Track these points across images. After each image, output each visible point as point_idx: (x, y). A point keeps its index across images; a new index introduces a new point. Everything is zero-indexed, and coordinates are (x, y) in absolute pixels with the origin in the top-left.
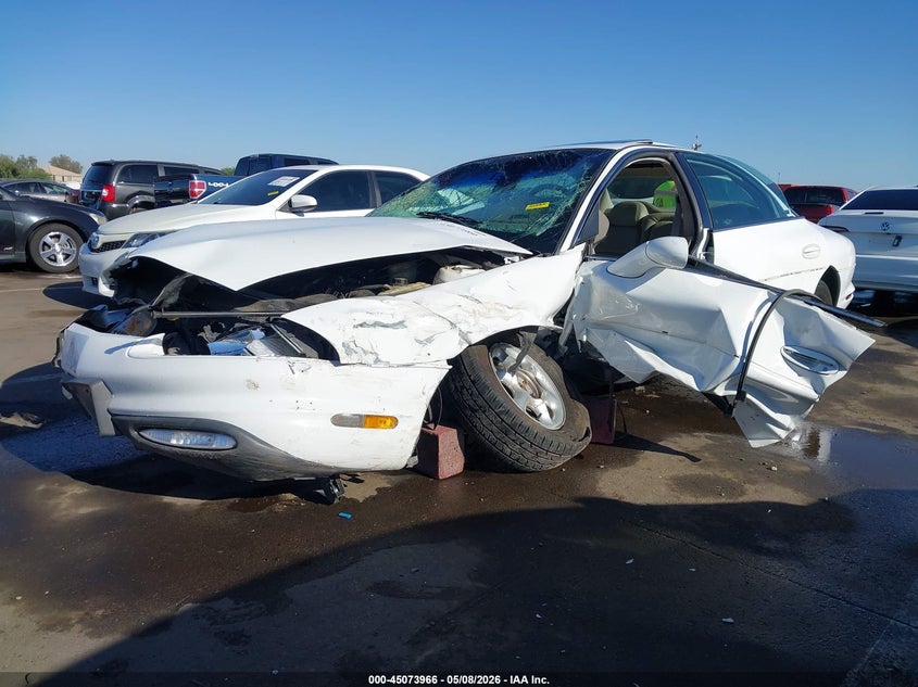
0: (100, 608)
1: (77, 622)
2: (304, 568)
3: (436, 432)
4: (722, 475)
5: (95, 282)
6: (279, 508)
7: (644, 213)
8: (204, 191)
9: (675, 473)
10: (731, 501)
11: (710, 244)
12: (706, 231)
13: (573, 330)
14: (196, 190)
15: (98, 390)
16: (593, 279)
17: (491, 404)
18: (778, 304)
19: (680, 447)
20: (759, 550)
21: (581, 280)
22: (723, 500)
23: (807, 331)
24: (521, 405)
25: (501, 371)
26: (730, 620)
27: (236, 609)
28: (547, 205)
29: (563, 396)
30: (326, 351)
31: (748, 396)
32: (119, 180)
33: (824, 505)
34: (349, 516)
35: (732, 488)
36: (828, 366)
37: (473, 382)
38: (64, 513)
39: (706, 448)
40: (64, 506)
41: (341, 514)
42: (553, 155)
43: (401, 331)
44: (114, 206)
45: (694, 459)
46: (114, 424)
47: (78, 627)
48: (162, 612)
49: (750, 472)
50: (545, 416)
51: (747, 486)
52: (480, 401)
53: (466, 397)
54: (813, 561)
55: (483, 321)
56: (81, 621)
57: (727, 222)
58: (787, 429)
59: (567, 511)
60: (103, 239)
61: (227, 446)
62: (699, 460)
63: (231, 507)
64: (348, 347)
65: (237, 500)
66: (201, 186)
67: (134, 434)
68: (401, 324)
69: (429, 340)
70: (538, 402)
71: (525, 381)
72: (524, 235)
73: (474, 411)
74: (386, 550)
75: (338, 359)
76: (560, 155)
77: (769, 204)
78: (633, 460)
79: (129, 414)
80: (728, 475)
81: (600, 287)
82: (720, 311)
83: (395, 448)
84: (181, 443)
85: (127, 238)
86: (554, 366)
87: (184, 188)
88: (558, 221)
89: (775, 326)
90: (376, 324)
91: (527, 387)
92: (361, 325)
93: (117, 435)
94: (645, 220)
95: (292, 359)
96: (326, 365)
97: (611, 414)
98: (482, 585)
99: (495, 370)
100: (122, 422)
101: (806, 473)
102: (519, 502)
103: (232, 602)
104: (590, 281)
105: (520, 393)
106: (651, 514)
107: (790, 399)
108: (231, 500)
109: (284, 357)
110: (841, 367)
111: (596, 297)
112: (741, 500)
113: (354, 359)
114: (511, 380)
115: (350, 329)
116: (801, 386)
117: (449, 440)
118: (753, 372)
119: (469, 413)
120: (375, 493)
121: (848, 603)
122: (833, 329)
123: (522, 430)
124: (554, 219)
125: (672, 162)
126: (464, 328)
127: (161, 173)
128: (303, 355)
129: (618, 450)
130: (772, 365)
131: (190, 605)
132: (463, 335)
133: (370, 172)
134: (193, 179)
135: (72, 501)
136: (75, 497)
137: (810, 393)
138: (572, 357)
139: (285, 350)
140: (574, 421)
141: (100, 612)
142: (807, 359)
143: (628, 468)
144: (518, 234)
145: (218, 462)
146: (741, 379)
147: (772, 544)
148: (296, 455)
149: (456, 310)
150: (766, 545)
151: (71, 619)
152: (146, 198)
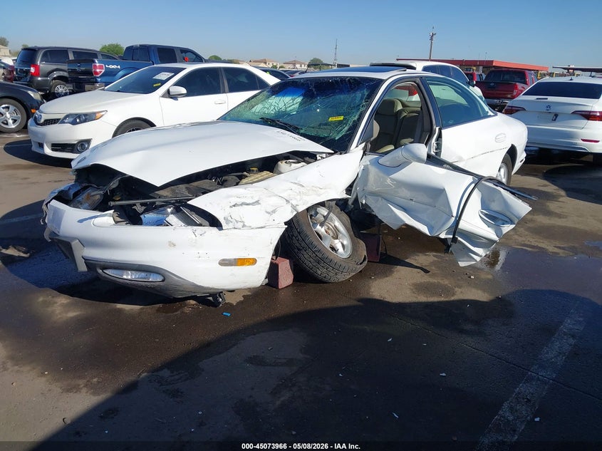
0: (95, 377)
1: (84, 386)
2: (206, 349)
3: (277, 262)
4: (441, 282)
5: (41, 146)
6: (187, 310)
7: (400, 107)
8: (103, 71)
9: (415, 281)
10: (447, 299)
11: (440, 136)
12: (437, 129)
13: (357, 196)
14: (98, 70)
15: (75, 244)
16: (370, 167)
17: (310, 246)
18: (479, 186)
19: (417, 263)
20: (462, 331)
21: (363, 167)
22: (442, 299)
23: (494, 201)
24: (326, 244)
25: (315, 225)
26: (444, 374)
27: (171, 376)
28: (341, 118)
29: (350, 236)
30: (214, 222)
31: (459, 239)
32: (41, 61)
33: (499, 301)
34: (229, 315)
35: (447, 290)
36: (505, 222)
37: (299, 233)
38: (59, 316)
39: (433, 263)
40: (58, 312)
41: (224, 314)
42: (345, 80)
43: (257, 207)
44: (39, 79)
45: (426, 271)
46: (87, 266)
47: (84, 390)
48: (131, 378)
49: (458, 280)
50: (341, 250)
51: (456, 289)
52: (303, 244)
53: (295, 241)
54: (490, 337)
55: (305, 198)
56: (86, 386)
57: (450, 122)
58: (481, 256)
59: (354, 307)
60: (44, 117)
61: (158, 280)
62: (429, 272)
63: (158, 310)
64: (228, 220)
65: (161, 305)
66: (101, 67)
67: (100, 271)
68: (257, 202)
69: (274, 211)
70: (336, 241)
71: (329, 228)
72: (328, 139)
73: (299, 249)
74: (253, 336)
75: (221, 226)
76: (349, 80)
77: (477, 107)
78: (390, 272)
79: (97, 260)
80: (446, 282)
81: (373, 171)
82: (444, 189)
83: (256, 276)
84: (129, 277)
85: (61, 117)
86: (345, 217)
87: (88, 68)
88: (349, 130)
89: (476, 198)
90: (243, 204)
91: (330, 232)
92: (234, 206)
93: (88, 271)
94: (400, 112)
95: (195, 228)
96: (215, 230)
97: (378, 245)
98: (308, 357)
99: (311, 224)
100: (91, 264)
101: (490, 280)
102: (325, 303)
103: (169, 372)
104: (368, 168)
105: (326, 237)
106: (401, 308)
107: (484, 241)
108: (158, 305)
109: (190, 227)
110: (512, 222)
111: (372, 177)
112: (453, 298)
113: (231, 225)
114: (321, 230)
115: (228, 209)
116: (490, 233)
117: (285, 266)
118: (462, 225)
119: (296, 250)
120: (242, 299)
121: (507, 362)
122: (509, 201)
123: (327, 261)
124: (346, 128)
125: (418, 84)
126: (294, 203)
127: (71, 57)
128: (200, 225)
129: (382, 265)
130: (473, 221)
131: (146, 374)
132: (294, 207)
133: (220, 68)
134: (94, 62)
135: (62, 308)
136: (62, 305)
137: (495, 237)
138: (356, 211)
139: (190, 222)
140: (357, 251)
141: (95, 380)
142: (494, 217)
143: (387, 279)
144: (324, 138)
145: (153, 288)
146: (455, 229)
147: (469, 327)
148: (199, 284)
149: (290, 191)
150: (465, 328)
151: (79, 385)
152: (61, 73)
